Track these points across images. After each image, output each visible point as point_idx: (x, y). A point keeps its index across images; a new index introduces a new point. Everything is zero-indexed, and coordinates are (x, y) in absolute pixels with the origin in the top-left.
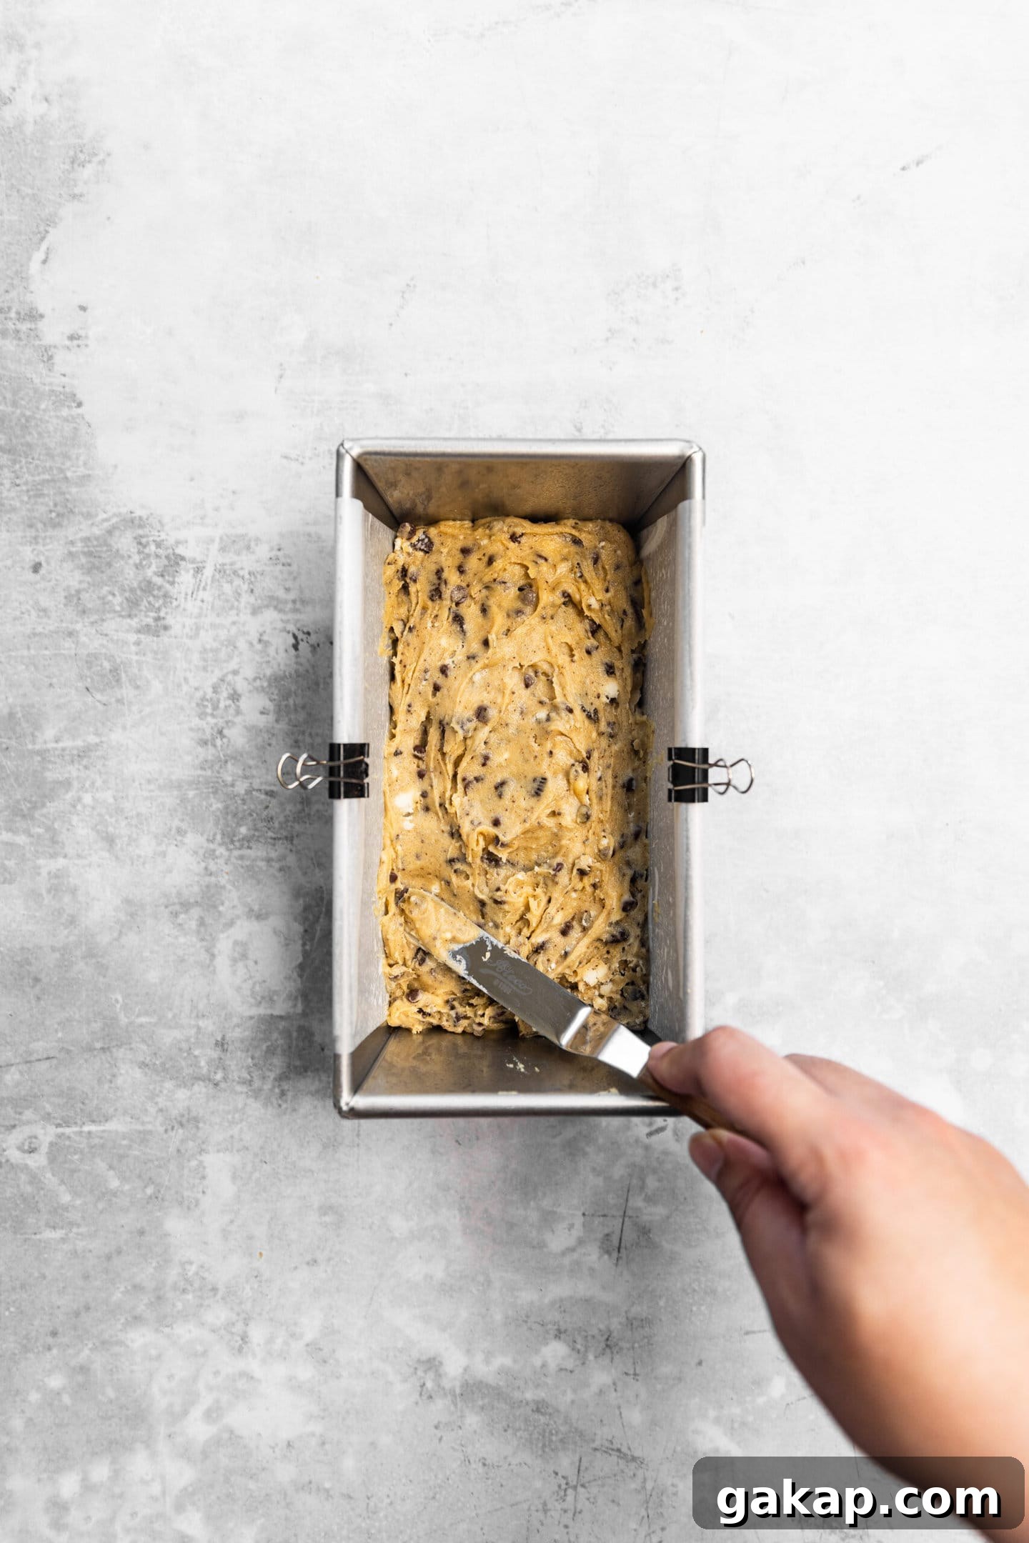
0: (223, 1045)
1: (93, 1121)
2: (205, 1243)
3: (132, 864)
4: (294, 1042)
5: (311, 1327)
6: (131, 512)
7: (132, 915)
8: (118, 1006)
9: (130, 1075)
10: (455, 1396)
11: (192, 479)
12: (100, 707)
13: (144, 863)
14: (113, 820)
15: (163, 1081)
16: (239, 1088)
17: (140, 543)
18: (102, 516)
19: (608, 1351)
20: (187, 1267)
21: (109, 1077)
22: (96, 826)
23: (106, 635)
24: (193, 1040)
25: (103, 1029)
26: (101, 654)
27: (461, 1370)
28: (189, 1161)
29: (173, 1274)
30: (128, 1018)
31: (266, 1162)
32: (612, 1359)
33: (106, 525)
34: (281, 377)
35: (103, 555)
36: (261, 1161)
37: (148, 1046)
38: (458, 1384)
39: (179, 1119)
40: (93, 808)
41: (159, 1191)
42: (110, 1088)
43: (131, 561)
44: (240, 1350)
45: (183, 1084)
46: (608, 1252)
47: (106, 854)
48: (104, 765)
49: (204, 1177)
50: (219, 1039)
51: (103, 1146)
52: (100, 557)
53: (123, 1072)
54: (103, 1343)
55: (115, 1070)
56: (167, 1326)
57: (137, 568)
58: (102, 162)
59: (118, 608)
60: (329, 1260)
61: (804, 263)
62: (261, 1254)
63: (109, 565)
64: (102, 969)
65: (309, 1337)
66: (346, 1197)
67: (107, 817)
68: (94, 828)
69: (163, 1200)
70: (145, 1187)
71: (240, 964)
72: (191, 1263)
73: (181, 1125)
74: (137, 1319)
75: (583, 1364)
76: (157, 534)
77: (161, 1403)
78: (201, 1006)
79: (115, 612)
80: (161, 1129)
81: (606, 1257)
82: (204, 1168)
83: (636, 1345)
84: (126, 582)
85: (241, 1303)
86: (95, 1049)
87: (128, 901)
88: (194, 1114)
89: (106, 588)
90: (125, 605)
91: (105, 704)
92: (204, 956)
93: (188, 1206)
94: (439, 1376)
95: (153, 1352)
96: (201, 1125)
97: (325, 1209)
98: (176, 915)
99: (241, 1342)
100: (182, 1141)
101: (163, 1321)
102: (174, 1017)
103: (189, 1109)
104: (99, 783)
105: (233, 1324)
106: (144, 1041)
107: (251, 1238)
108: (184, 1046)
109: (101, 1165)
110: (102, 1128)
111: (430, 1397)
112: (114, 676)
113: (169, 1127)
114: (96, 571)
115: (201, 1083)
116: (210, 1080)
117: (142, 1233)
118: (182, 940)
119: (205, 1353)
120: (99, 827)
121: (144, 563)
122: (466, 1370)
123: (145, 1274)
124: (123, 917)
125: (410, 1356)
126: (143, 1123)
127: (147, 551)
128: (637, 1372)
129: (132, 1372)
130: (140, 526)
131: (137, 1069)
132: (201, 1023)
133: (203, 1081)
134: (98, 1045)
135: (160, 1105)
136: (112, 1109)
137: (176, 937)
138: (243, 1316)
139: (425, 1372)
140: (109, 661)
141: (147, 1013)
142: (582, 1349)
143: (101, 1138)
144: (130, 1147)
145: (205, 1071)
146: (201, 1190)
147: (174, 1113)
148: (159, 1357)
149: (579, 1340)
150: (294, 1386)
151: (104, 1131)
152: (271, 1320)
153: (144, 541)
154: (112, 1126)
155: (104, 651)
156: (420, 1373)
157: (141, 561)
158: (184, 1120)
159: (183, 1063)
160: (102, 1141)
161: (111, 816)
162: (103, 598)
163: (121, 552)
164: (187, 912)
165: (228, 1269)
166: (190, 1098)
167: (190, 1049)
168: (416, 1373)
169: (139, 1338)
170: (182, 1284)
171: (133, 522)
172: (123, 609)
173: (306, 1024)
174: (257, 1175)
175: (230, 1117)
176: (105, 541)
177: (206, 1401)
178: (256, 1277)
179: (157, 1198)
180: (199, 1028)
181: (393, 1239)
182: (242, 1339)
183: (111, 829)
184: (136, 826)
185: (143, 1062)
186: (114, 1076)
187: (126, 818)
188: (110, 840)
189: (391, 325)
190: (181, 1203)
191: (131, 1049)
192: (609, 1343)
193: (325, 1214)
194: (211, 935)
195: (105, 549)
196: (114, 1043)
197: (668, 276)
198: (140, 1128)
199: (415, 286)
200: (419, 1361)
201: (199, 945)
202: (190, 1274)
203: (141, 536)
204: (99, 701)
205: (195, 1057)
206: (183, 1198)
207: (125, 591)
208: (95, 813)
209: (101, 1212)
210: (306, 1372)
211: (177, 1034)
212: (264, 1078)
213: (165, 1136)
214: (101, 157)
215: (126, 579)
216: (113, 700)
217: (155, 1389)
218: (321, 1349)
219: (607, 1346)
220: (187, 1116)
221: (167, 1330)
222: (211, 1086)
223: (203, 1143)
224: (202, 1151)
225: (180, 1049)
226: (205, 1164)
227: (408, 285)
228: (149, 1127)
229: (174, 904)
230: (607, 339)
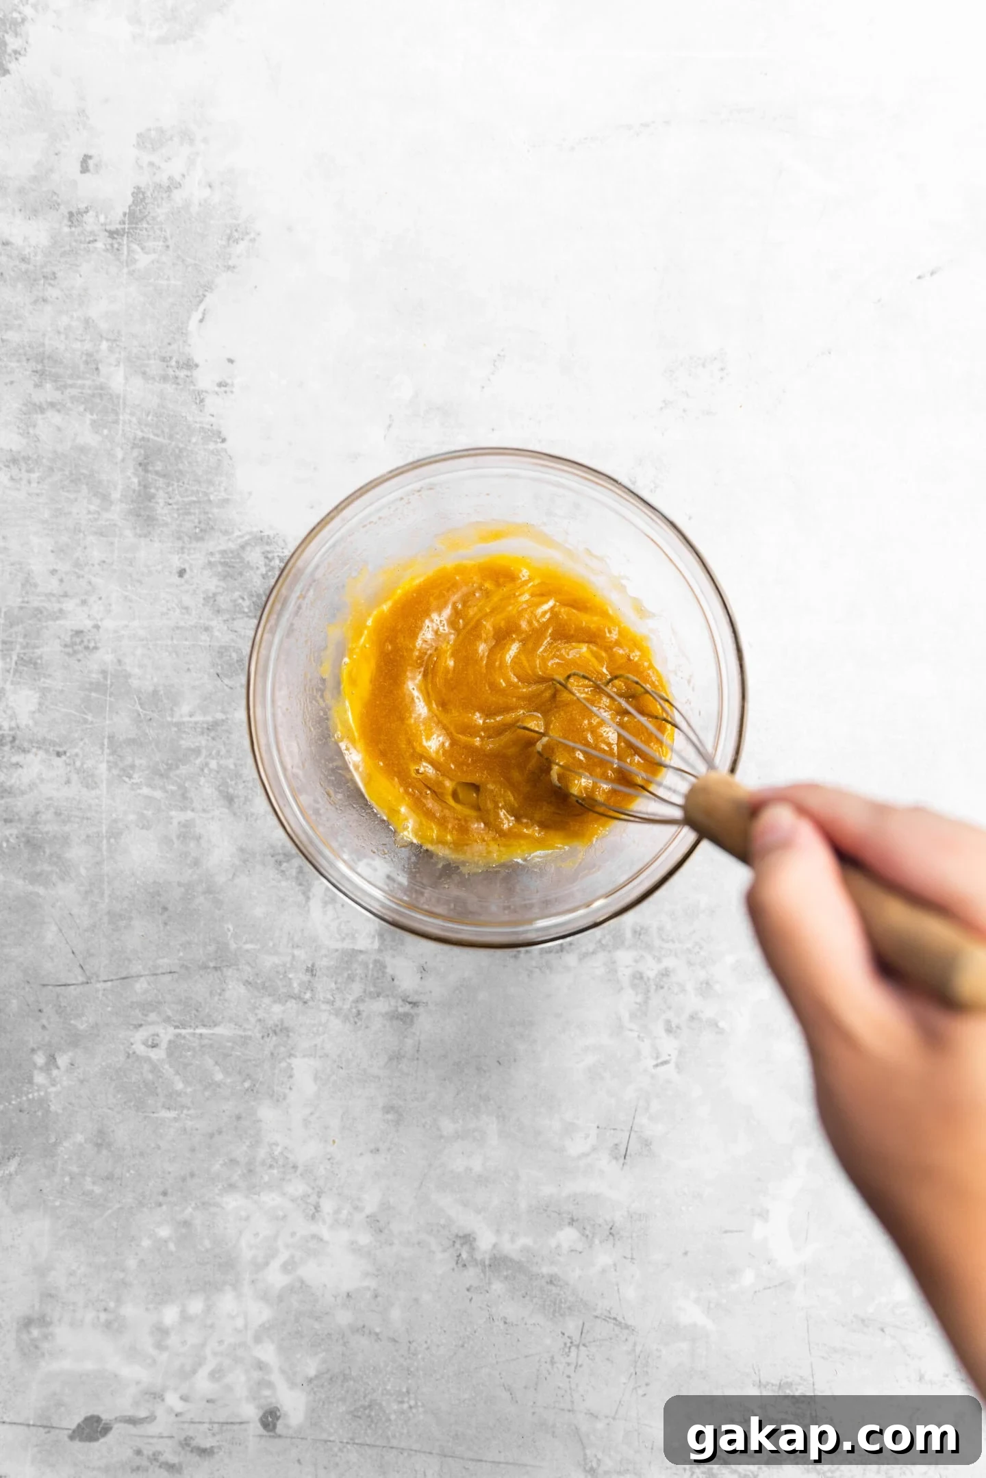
0: (312, 971)
1: (204, 1026)
2: (289, 1129)
3: (247, 820)
4: (370, 972)
5: (371, 1202)
6: (261, 532)
7: (245, 861)
8: (229, 934)
9: (236, 991)
10: (485, 1266)
11: (312, 507)
12: (228, 690)
13: (256, 820)
14: (233, 783)
15: (262, 997)
16: (324, 1007)
17: (267, 558)
18: (237, 533)
19: (611, 1237)
20: (274, 1147)
21: (219, 991)
22: (219, 786)
23: (236, 631)
24: (288, 965)
25: (216, 952)
26: (230, 647)
27: (490, 1247)
28: (280, 1062)
29: (262, 1153)
30: (236, 944)
31: (342, 1068)
32: (614, 1245)
33: (240, 541)
34: (390, 426)
35: (236, 565)
36: (338, 1067)
37: (252, 967)
38: (487, 1256)
39: (274, 1028)
40: (218, 772)
41: (254, 1085)
42: (219, 1000)
43: (259, 572)
44: (313, 1217)
45: (279, 1000)
46: (616, 1158)
47: (226, 811)
48: (228, 738)
49: (291, 1077)
50: (310, 966)
51: (211, 1046)
52: (234, 567)
53: (230, 987)
54: (203, 1204)
55: (225, 986)
56: (255, 1194)
57: (264, 578)
58: (253, 240)
59: (246, 610)
60: (389, 1149)
61: (830, 353)
62: (334, 1141)
63: (241, 574)
64: (218, 903)
65: (369, 1209)
66: (405, 1100)
67: (228, 780)
68: (218, 789)
69: (257, 1092)
70: (244, 1081)
71: (330, 907)
72: (277, 1145)
73: (275, 1033)
74: (232, 1187)
75: (590, 1247)
76: (281, 550)
77: (247, 1254)
78: (296, 939)
79: (244, 612)
80: (259, 1036)
81: (614, 1162)
82: (292, 1069)
83: (634, 1235)
84: (254, 589)
85: (315, 1180)
86: (209, 967)
87: (242, 850)
88: (286, 1025)
89: (237, 594)
90: (252, 608)
91: (231, 688)
92: (301, 898)
93: (278, 1100)
94: (473, 1249)
95: (243, 1214)
96: (291, 1034)
97: (388, 1109)
98: (280, 863)
99: (314, 1210)
100: (275, 1047)
101: (252, 1190)
102: (274, 945)
103: (282, 1021)
104: (223, 752)
105: (309, 1196)
106: (249, 964)
107: (326, 1128)
108: (281, 969)
109: (209, 1062)
110: (211, 1032)
111: (465, 1266)
112: (240, 666)
113: (266, 1034)
114: (229, 579)
115: (294, 1001)
116: (300, 998)
117: (239, 1118)
118: (284, 884)
119: (285, 1217)
120: (221, 788)
121: (270, 574)
122: (495, 1246)
123: (240, 1151)
124: (237, 862)
125: (450, 1231)
126: (245, 1030)
127: (272, 564)
128: (634, 1257)
129: (226, 1228)
130: (268, 544)
131: (242, 986)
132: (296, 952)
133: (295, 999)
134: (212, 964)
135: (259, 1017)
136: (220, 1017)
137: (279, 881)
138: (317, 1190)
139: (462, 1245)
140: (237, 652)
141: (252, 942)
142: (590, 1236)
143: (210, 1039)
144: (233, 1048)
145: (296, 991)
146: (288, 1086)
147: (270, 1023)
148: (247, 1218)
149: (588, 1228)
150: (354, 1248)
151: (213, 1034)
152: (339, 1194)
153: (270, 556)
154: (218, 1030)
155: (233, 644)
156: (458, 1245)
157: (267, 572)
158: (278, 1030)
159: (280, 983)
160: (211, 1042)
161: (231, 780)
162: (235, 601)
163: (251, 564)
164: (288, 861)
165: (307, 1151)
166: (284, 1012)
167: (285, 972)
168: (454, 1245)
169: (233, 1202)
170: (269, 1161)
171: (262, 540)
172: (250, 611)
173: (381, 959)
174: (334, 1077)
175: (315, 1029)
176: (238, 554)
177: (284, 1256)
178: (329, 1159)
179: (252, 1090)
180: (293, 956)
181: (441, 1137)
182: (316, 1208)
183: (231, 790)
184: (252, 789)
185: (247, 981)
186: (223, 990)
187: (244, 782)
188: (230, 799)
189: (483, 387)
190: (272, 1096)
191: (238, 969)
192: (612, 1231)
193: (388, 1112)
194: (307, 881)
195: (238, 560)
196: (225, 964)
197: (715, 359)
198: (243, 1034)
199: (504, 356)
200: (457, 1236)
201: (298, 888)
202: (276, 1153)
203: (268, 552)
204: (227, 685)
205: (290, 979)
206: (274, 1091)
207: (252, 596)
208: (219, 776)
209: (208, 1099)
210: (365, 1239)
211: (276, 960)
212: (344, 1000)
213: (262, 1042)
214: (252, 235)
215: (254, 587)
216: (238, 685)
217: (243, 1243)
218: (378, 1221)
219: (611, 1233)
220: (280, 1027)
221: (256, 1197)
222: (301, 1004)
223: (292, 1049)
224: (291, 1055)
225: (278, 972)
226: (293, 1066)
227: (499, 355)
228: (249, 1033)
229: (279, 854)
230: (662, 408)
